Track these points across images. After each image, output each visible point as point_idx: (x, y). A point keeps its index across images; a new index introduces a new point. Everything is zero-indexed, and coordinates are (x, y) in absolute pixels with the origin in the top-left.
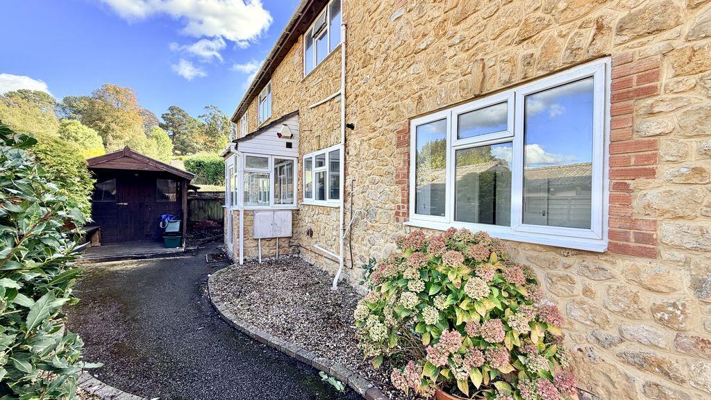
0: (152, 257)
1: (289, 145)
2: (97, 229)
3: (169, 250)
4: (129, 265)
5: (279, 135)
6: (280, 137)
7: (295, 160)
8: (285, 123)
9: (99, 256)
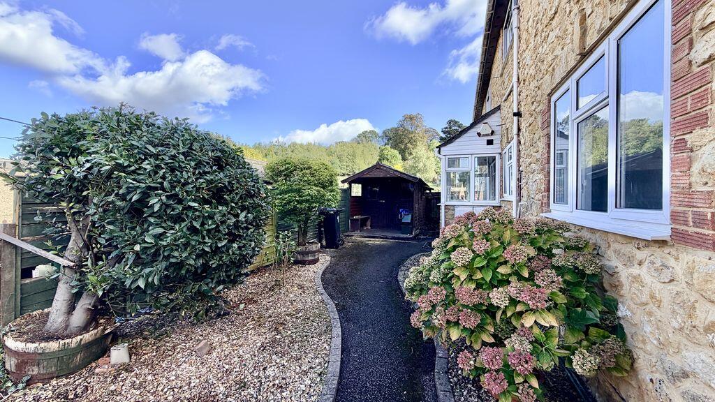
0: (391, 239)
1: (490, 142)
2: (369, 218)
3: (402, 236)
4: (377, 242)
5: (479, 134)
6: (479, 136)
7: (497, 157)
8: (485, 121)
9: (365, 234)
